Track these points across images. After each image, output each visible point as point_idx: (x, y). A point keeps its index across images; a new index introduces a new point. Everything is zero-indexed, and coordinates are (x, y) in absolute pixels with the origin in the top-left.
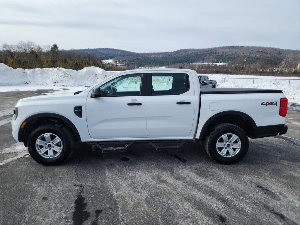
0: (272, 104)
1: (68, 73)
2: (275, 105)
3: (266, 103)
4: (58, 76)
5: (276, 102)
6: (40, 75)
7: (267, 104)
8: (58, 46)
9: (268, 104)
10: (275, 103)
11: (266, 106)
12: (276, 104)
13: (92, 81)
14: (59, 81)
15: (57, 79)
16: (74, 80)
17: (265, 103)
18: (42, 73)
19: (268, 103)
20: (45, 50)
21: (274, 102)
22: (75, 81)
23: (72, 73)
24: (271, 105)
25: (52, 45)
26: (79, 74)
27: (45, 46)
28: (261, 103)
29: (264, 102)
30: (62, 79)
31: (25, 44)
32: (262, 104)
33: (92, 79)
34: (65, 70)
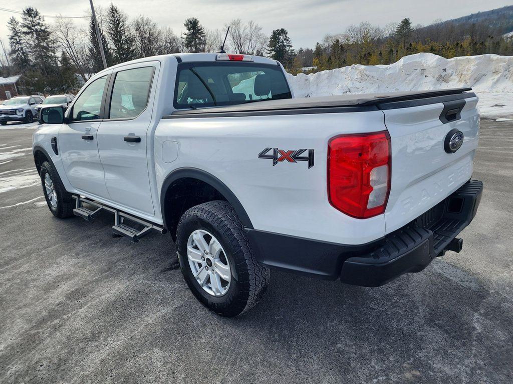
0: (294, 157)
1: (368, 73)
2: (307, 163)
3: (276, 151)
4: (352, 80)
5: (311, 153)
6: (326, 81)
7: (276, 157)
8: (410, 21)
9: (279, 156)
10: (306, 154)
11: (275, 163)
12: (311, 160)
13: (413, 84)
14: (352, 90)
15: (350, 86)
16: (377, 86)
17: (271, 153)
18: (329, 78)
19: (282, 152)
20: (386, 34)
21: (301, 151)
22: (379, 87)
23: (374, 73)
24: (290, 161)
25: (399, 22)
26: (388, 72)
27: (388, 26)
28: (260, 152)
29: (267, 150)
30: (358, 85)
31: (356, 28)
32: (262, 155)
33: (412, 80)
34: (363, 67)
